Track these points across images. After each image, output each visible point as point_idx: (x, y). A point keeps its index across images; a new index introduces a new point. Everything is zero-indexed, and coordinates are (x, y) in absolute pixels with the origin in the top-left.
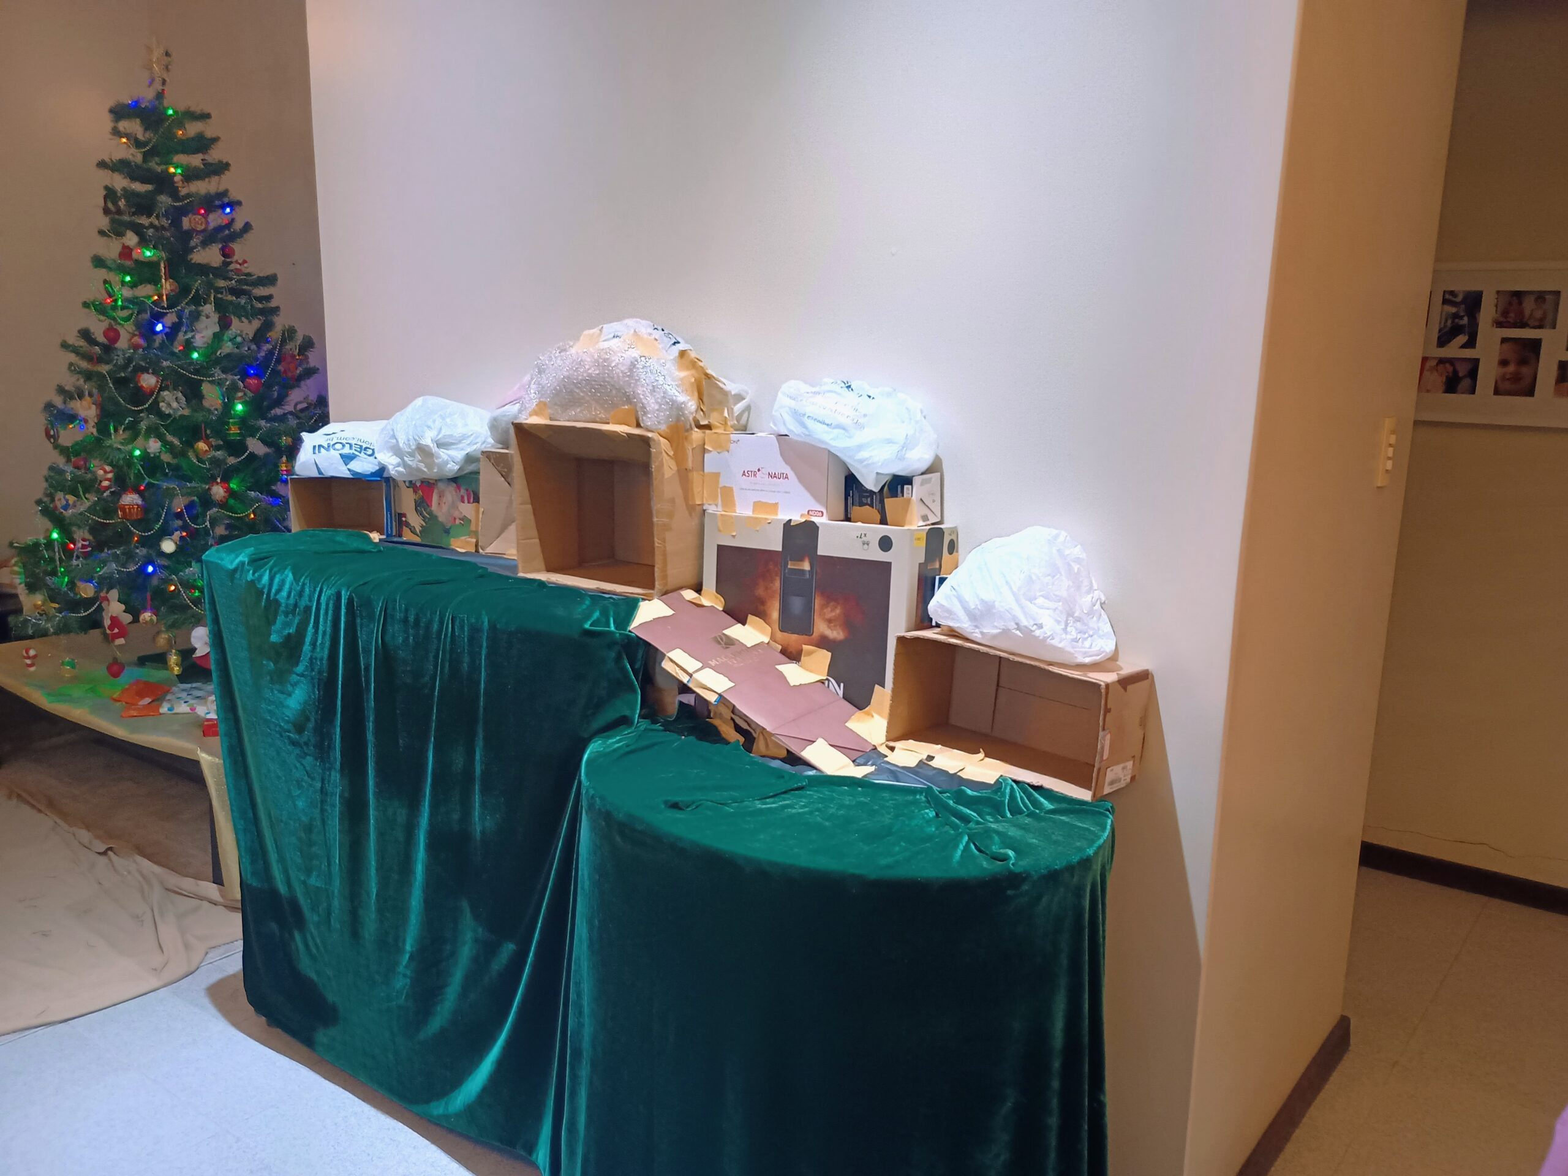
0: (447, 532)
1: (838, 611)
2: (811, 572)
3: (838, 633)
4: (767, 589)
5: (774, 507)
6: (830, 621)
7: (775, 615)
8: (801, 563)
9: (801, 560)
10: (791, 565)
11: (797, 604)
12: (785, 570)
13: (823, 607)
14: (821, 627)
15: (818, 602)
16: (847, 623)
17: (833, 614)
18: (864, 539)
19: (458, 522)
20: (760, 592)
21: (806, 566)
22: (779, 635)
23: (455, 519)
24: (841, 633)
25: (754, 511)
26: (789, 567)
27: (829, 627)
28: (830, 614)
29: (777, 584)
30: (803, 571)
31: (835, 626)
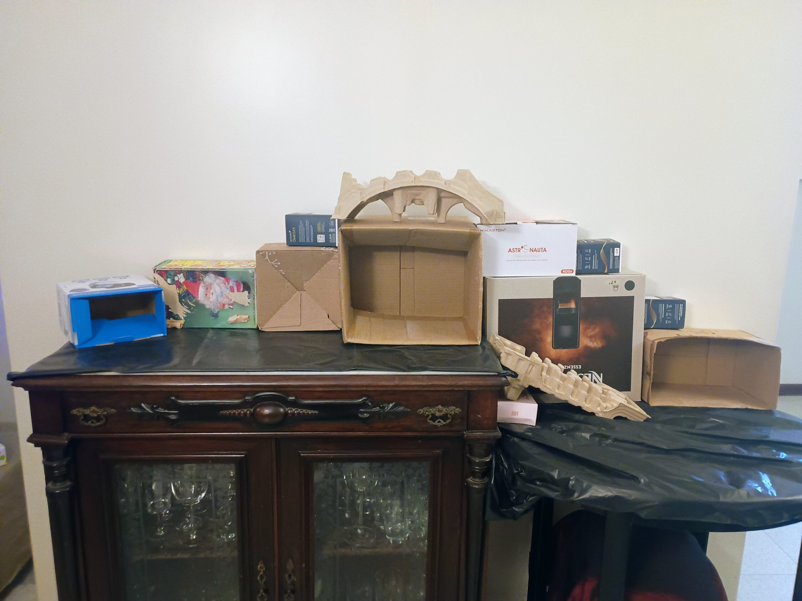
0: (215, 315)
1: (597, 330)
2: (576, 309)
3: (598, 343)
4: (541, 324)
6: (591, 337)
8: (568, 304)
9: (568, 301)
10: (561, 306)
11: (566, 330)
12: (556, 310)
13: (586, 329)
14: (585, 342)
15: (582, 327)
16: (605, 337)
17: (594, 332)
18: (614, 284)
20: (537, 326)
21: (573, 305)
23: (224, 305)
24: (600, 343)
26: (559, 307)
27: (591, 341)
28: (590, 332)
29: (551, 320)
30: (570, 309)
31: (595, 340)
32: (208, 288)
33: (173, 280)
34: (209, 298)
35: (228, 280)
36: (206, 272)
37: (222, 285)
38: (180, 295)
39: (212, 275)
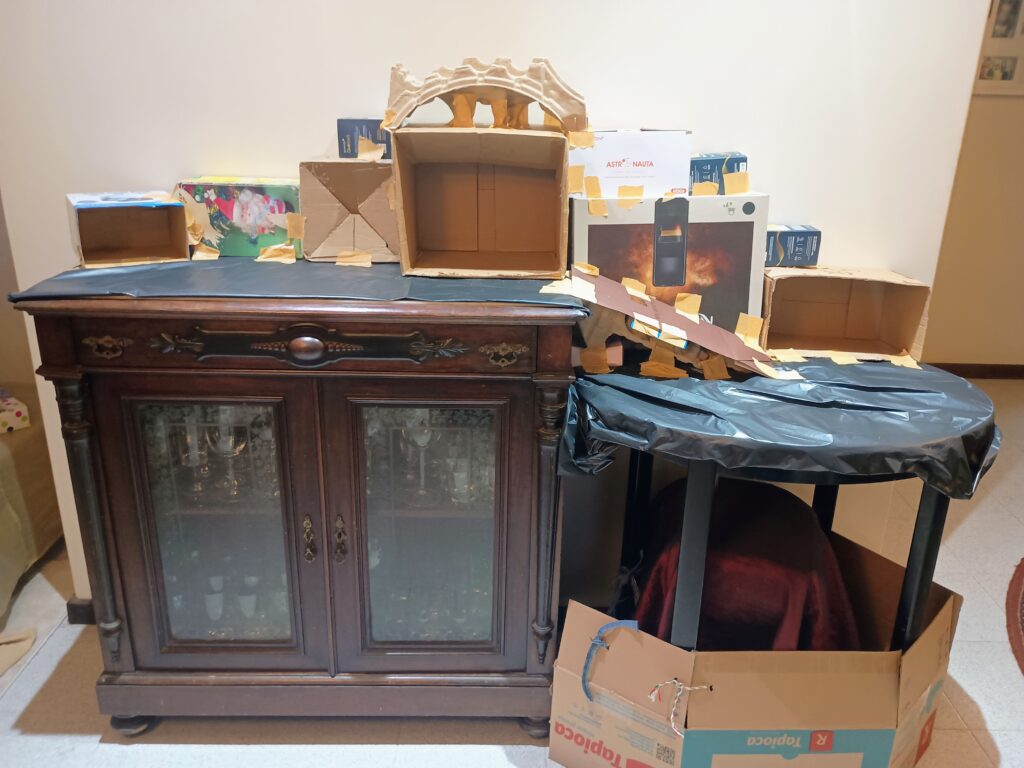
0: (254, 242)
1: (707, 264)
2: (683, 236)
3: (708, 281)
4: (640, 255)
5: (640, 190)
6: (700, 272)
7: (649, 274)
8: (673, 231)
9: (673, 228)
10: (663, 234)
11: (670, 264)
12: (657, 239)
13: (693, 262)
14: (692, 278)
15: (689, 260)
16: (716, 272)
17: (704, 266)
18: (730, 206)
19: (267, 232)
20: (634, 258)
21: (678, 233)
22: (654, 289)
23: (263, 229)
24: (711, 280)
25: (619, 194)
27: (700, 277)
28: (699, 266)
29: (651, 250)
30: (675, 237)
31: (705, 275)
32: (244, 208)
33: (202, 197)
34: (246, 220)
35: (267, 199)
36: (241, 188)
37: (261, 204)
38: (211, 216)
39: (248, 192)
